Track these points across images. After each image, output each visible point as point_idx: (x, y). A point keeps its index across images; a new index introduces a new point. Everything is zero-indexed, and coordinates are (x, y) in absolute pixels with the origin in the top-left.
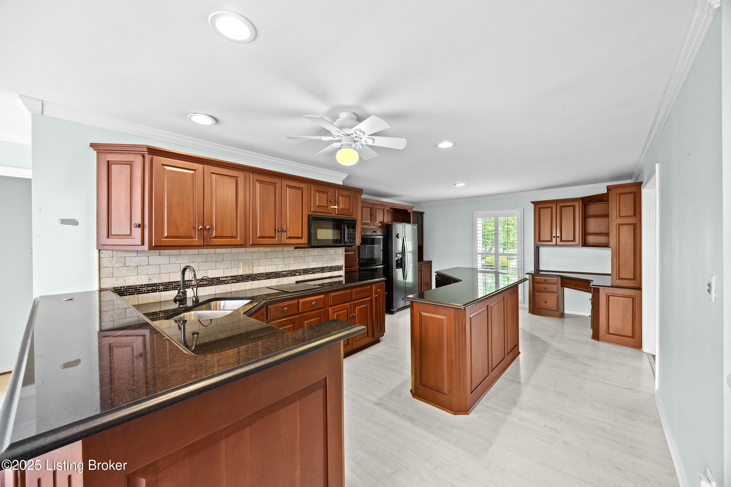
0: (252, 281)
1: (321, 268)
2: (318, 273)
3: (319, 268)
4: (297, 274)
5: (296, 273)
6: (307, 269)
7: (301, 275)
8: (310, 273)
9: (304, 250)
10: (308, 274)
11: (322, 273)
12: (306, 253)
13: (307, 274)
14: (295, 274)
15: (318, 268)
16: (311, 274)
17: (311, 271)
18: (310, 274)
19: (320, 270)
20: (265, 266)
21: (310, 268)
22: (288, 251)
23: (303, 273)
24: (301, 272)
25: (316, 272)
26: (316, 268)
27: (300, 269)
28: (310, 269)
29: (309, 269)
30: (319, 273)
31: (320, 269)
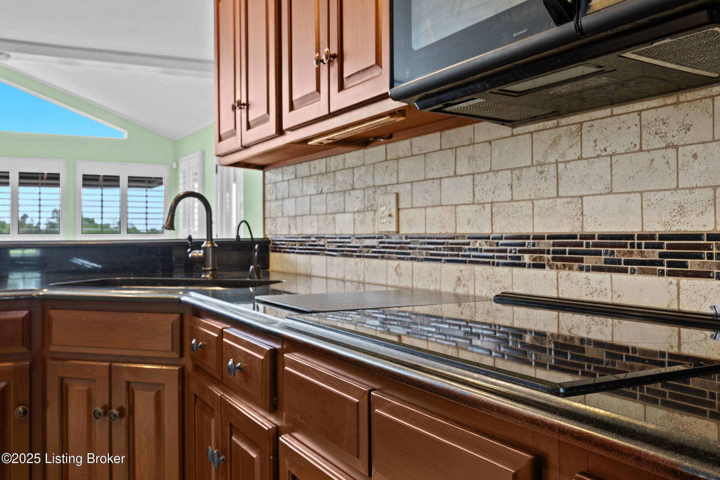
0: (399, 259)
1: (663, 237)
2: (643, 272)
3: (652, 236)
4: (527, 258)
5: (520, 251)
6: (574, 237)
7: (542, 266)
8: (589, 261)
9: (558, 126)
10: (581, 269)
11: (670, 274)
12: (564, 143)
13: (571, 268)
14: (519, 258)
15: (641, 237)
16: (597, 269)
17: (599, 253)
18: (588, 270)
19: (654, 254)
20: (426, 207)
21: (589, 229)
22: (490, 142)
23: (554, 259)
24: (542, 252)
25: (627, 262)
26: (630, 237)
27: (539, 230)
28: (592, 237)
29: (583, 237)
30: (653, 273)
31: (660, 246)
